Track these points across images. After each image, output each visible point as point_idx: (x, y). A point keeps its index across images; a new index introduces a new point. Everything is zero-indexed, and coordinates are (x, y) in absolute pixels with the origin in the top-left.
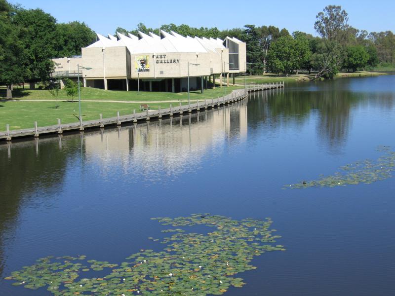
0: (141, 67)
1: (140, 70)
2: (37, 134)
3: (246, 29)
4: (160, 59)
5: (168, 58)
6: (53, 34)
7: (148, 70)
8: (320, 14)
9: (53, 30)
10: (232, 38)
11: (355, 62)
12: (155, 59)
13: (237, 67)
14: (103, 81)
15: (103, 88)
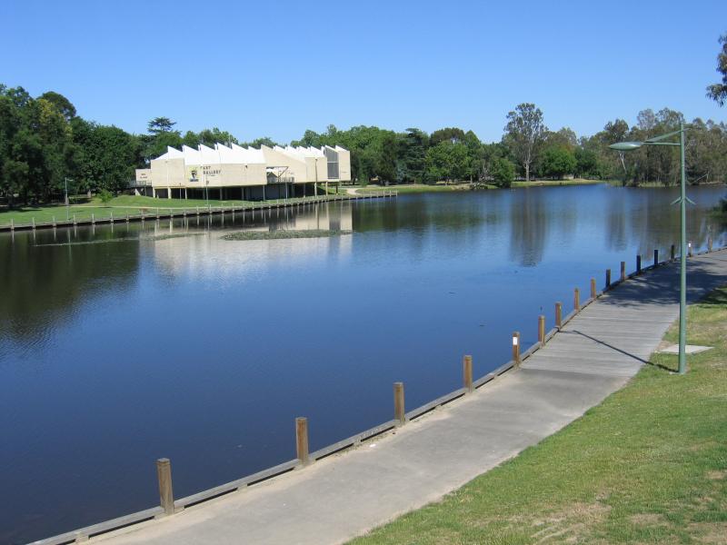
0: (192, 178)
1: (192, 181)
2: (13, 228)
3: (409, 132)
4: (207, 170)
5: (212, 169)
6: (124, 148)
7: (197, 180)
8: (511, 114)
9: (125, 144)
10: (334, 147)
11: (557, 169)
12: (202, 170)
13: (337, 176)
14: (166, 190)
15: (167, 197)
